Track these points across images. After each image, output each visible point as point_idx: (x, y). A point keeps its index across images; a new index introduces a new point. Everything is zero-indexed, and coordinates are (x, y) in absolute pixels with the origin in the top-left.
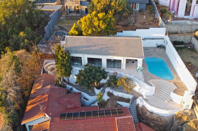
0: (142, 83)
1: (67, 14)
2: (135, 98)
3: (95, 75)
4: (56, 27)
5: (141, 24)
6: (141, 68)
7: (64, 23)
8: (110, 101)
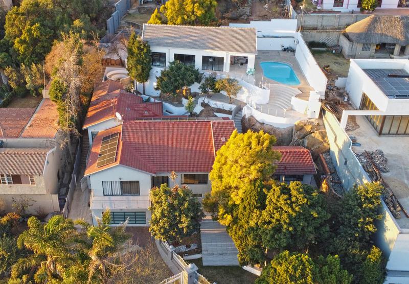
0: (252, 86)
1: (141, 5)
2: (239, 109)
3: (184, 74)
4: (123, 22)
5: (260, 16)
6: (252, 70)
7: (136, 18)
8: (205, 112)
